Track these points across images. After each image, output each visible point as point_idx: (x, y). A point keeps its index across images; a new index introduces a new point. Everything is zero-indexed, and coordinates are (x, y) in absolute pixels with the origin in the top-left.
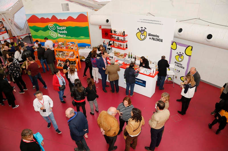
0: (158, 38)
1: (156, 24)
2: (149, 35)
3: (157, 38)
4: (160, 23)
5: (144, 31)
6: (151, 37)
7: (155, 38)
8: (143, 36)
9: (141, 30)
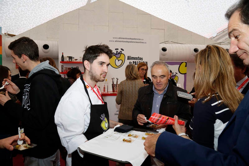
0: (141, 61)
1: (137, 42)
2: (128, 59)
3: (140, 61)
4: (142, 41)
5: (120, 53)
6: (132, 61)
7: (137, 62)
8: (119, 61)
9: (116, 53)
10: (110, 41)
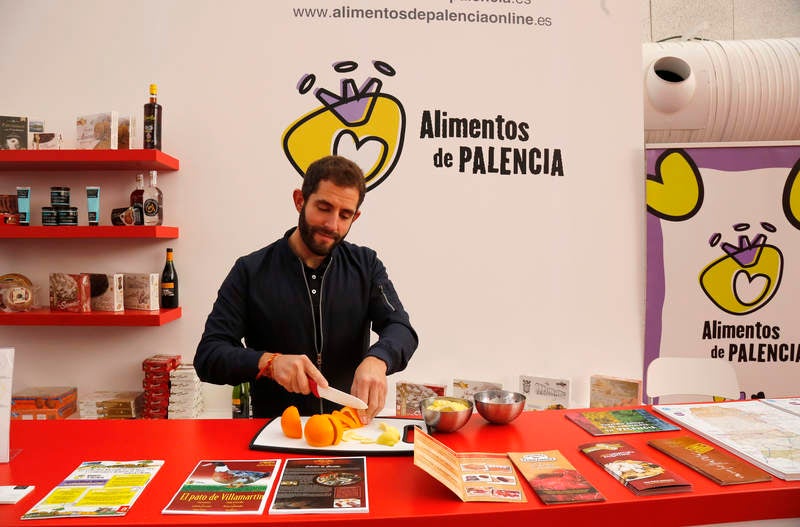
0: (516, 144)
1: (485, 18)
2: (425, 132)
3: (507, 143)
4: (522, 9)
5: (371, 93)
6: (452, 145)
7: (491, 149)
8: (359, 144)
9: (338, 93)
10: (298, 13)
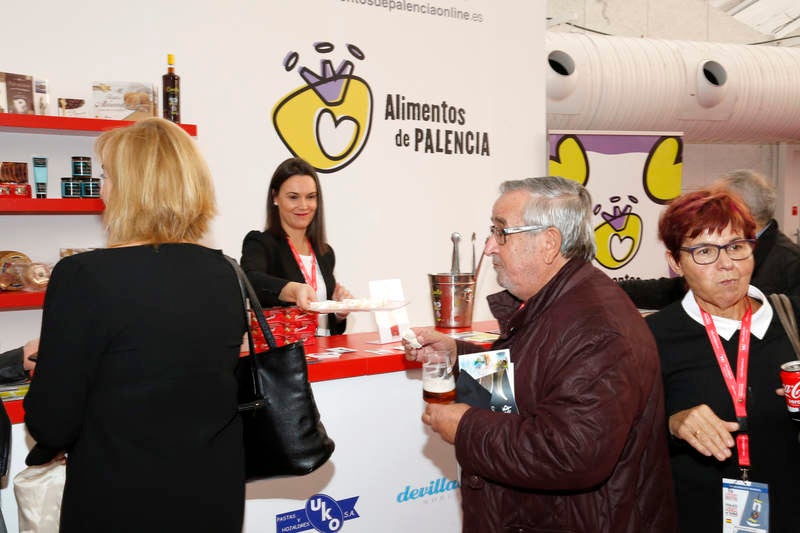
0: (455, 127)
2: (389, 114)
3: (450, 126)
5: (345, 75)
6: (409, 126)
7: (438, 131)
8: (337, 123)
9: (319, 72)
